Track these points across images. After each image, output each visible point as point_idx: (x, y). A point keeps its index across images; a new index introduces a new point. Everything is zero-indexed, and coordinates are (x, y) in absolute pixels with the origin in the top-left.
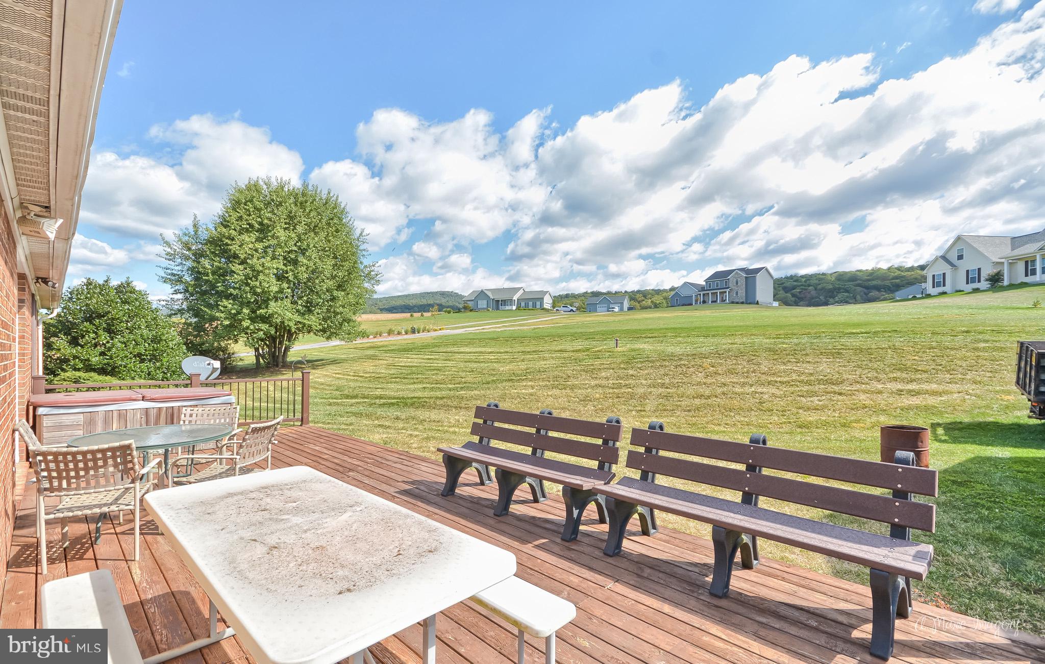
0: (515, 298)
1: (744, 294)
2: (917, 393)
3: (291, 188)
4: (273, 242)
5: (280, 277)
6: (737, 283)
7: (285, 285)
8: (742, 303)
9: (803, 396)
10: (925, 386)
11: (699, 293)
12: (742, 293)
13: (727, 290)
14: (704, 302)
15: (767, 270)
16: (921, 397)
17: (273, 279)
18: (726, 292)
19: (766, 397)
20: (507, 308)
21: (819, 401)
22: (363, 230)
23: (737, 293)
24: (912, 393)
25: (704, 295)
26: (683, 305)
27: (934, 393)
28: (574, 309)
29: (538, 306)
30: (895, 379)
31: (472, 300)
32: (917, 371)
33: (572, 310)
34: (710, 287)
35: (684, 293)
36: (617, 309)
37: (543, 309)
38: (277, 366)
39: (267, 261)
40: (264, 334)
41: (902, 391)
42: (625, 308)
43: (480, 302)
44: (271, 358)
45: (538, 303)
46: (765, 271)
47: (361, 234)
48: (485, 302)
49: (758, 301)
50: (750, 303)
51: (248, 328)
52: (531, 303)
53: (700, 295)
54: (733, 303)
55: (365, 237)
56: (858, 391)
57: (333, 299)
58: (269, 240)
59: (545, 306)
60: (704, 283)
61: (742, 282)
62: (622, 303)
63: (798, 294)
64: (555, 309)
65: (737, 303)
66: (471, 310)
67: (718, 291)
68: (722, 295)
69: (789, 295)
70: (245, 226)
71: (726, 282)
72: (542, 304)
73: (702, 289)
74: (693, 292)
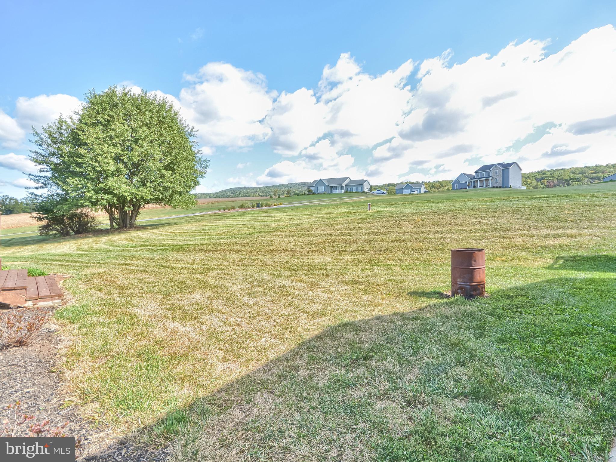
0: (344, 184)
1: (501, 181)
2: (560, 236)
3: (132, 95)
4: (112, 133)
5: (117, 159)
6: (496, 173)
7: (121, 165)
8: (500, 187)
9: (475, 240)
10: (568, 232)
11: (471, 180)
12: (500, 180)
13: (490, 178)
14: (474, 187)
15: (517, 164)
16: (560, 239)
17: (111, 162)
18: (489, 180)
19: (447, 240)
20: (338, 191)
21: (485, 242)
22: (193, 128)
23: (496, 180)
24: (556, 236)
25: (474, 182)
26: (460, 189)
27: (571, 236)
28: (385, 192)
29: (360, 191)
30: (549, 227)
31: (314, 187)
32: (567, 221)
33: (383, 193)
34: (478, 176)
35: (461, 181)
36: (416, 192)
37: (364, 192)
38: (126, 227)
39: (105, 148)
40: (107, 202)
41: (549, 235)
42: (422, 191)
43: (319, 188)
44: (121, 221)
45: (360, 188)
46: (516, 165)
47: (191, 131)
48: (323, 188)
49: (511, 186)
50: (505, 187)
51: (91, 197)
52: (354, 189)
53: (472, 182)
54: (494, 187)
55: (195, 133)
56: (517, 235)
57: (162, 176)
58: (108, 132)
59: (364, 190)
60: (474, 174)
61: (500, 173)
62: (420, 189)
63: (546, 183)
64: (372, 192)
65: (497, 187)
66: (313, 193)
67: (484, 179)
68: (486, 182)
69: (539, 183)
70: (94, 121)
71: (489, 173)
72: (362, 189)
73: (474, 178)
74: (467, 180)
